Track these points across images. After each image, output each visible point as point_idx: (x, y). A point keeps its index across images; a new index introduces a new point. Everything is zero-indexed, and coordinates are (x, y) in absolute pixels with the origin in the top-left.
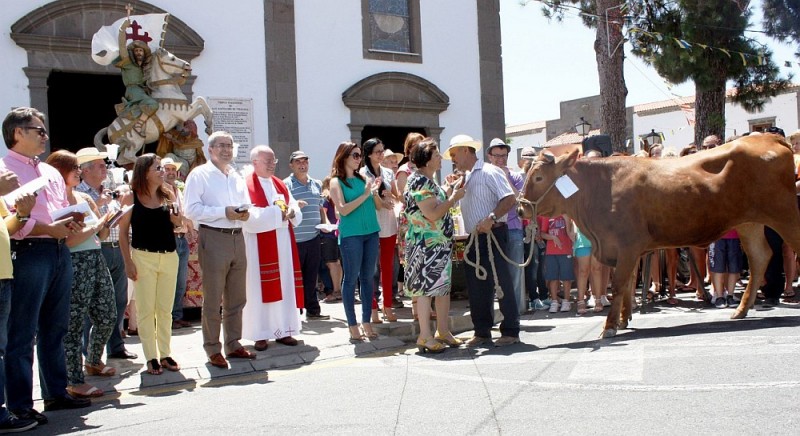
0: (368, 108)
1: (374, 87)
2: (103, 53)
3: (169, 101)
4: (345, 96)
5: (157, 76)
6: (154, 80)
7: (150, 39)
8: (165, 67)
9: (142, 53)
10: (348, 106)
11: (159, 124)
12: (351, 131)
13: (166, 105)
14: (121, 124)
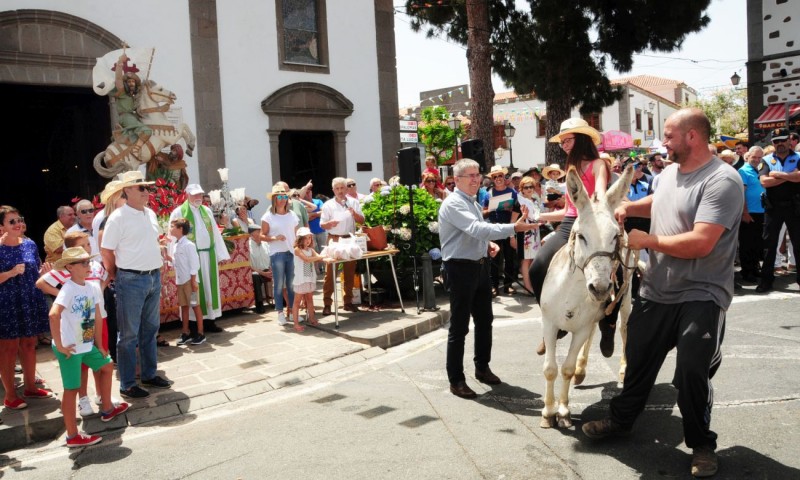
0: (285, 115)
1: (288, 96)
2: (102, 86)
3: (159, 127)
4: (264, 104)
5: (146, 104)
6: (143, 107)
7: (138, 70)
8: (153, 96)
9: (134, 84)
10: (266, 113)
11: (152, 148)
12: (270, 135)
13: (157, 131)
14: (119, 149)
